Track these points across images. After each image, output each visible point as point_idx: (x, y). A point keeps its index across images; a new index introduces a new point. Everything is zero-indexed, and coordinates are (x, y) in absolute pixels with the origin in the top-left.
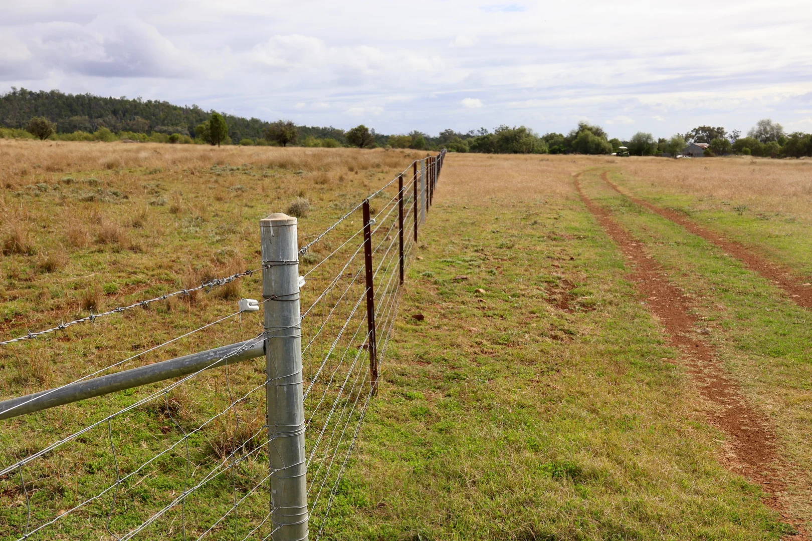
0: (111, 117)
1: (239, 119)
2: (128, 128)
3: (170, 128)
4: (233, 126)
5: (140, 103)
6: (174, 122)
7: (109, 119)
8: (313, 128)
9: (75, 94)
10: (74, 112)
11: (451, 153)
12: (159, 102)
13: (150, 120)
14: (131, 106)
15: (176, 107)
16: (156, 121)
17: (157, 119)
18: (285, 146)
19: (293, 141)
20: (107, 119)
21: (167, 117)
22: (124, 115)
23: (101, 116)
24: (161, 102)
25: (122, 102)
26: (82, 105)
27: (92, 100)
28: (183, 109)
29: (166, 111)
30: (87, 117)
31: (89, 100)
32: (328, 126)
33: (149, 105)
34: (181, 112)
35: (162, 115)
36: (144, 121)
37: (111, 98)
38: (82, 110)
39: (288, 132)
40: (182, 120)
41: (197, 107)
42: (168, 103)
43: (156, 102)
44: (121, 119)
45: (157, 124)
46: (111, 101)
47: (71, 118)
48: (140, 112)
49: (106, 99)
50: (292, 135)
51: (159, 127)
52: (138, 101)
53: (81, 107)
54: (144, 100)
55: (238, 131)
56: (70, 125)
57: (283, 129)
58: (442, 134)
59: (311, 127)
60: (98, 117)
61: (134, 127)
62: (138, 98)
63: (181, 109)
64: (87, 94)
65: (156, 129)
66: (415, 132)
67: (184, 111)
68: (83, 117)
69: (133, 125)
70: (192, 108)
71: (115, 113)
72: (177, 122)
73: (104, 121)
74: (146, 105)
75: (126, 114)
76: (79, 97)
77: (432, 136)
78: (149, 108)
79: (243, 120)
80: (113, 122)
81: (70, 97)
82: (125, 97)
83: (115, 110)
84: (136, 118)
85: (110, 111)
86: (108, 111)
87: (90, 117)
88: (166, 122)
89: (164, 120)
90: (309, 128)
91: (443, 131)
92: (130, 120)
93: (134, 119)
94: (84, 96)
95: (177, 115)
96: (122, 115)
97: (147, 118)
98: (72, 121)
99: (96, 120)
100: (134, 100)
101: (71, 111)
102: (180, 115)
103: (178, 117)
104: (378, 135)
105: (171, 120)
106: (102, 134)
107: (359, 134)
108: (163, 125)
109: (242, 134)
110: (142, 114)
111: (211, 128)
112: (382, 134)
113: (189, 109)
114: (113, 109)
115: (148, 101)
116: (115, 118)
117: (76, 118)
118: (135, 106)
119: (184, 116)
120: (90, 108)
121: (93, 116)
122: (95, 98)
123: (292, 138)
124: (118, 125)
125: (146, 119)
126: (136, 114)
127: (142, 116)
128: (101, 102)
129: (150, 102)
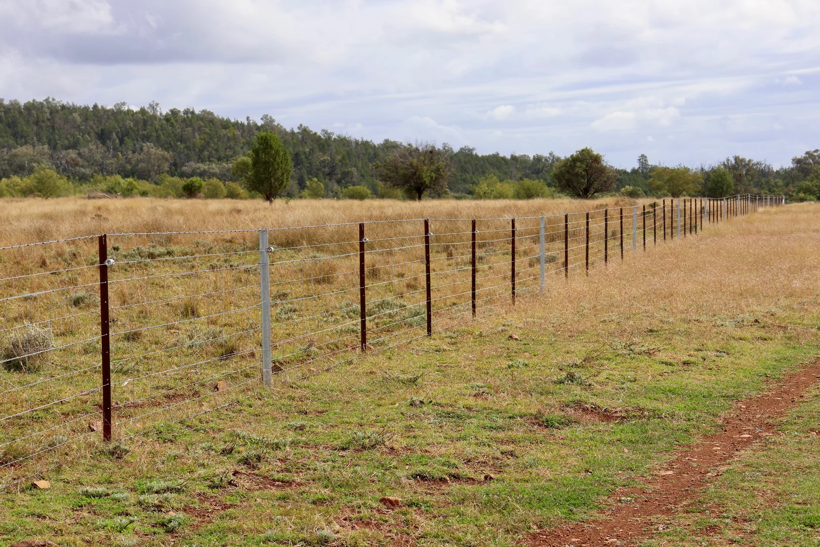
0: (94, 147)
1: (357, 142)
2: (129, 167)
3: (214, 165)
4: (343, 158)
5: (154, 117)
6: (222, 154)
7: (90, 150)
8: (514, 158)
9: (23, 101)
10: (20, 138)
11: (805, 203)
12: (193, 113)
13: (174, 151)
14: (136, 123)
15: (228, 121)
16: (186, 151)
17: (188, 148)
18: (420, 198)
19: (438, 188)
20: (86, 150)
21: (208, 143)
22: (122, 141)
23: (74, 146)
24: (197, 112)
25: (118, 114)
26: (37, 123)
27: (57, 111)
28: (242, 125)
29: (207, 130)
30: (46, 147)
31: (51, 113)
32: (546, 154)
33: (173, 120)
34: (238, 133)
35: (198, 139)
36: (160, 152)
37: (95, 107)
38: (37, 134)
39: (425, 168)
40: (238, 149)
41: (272, 121)
42: (212, 114)
43: (186, 112)
44: (115, 149)
45: (189, 159)
46: (95, 114)
47: (13, 151)
48: (154, 134)
49: (86, 109)
50: (433, 175)
51: (192, 163)
52: (150, 112)
53: (35, 128)
54: (164, 110)
55: (354, 169)
56: (10, 165)
57: (415, 161)
58: (798, 161)
59: (509, 157)
60: (67, 148)
61: (141, 165)
62: (152, 107)
63: (237, 125)
64: (47, 100)
65: (184, 168)
66: (736, 159)
67: (244, 131)
68: (39, 148)
69: (138, 161)
70: (260, 123)
71: (103, 137)
72: (229, 152)
73: (79, 154)
74: (167, 119)
75: (126, 138)
76: (31, 107)
77: (776, 167)
78: (172, 125)
79: (366, 144)
80: (98, 157)
81: (14, 106)
82: (124, 104)
83: (102, 130)
84: (145, 149)
85: (93, 134)
86: (89, 134)
87: (54, 147)
88: (206, 153)
89: (201, 151)
90: (504, 159)
91: (801, 155)
92: (134, 152)
93: (142, 149)
94: (41, 103)
95: (229, 139)
96: (117, 141)
97: (168, 147)
98: (15, 156)
99: (64, 152)
100: (143, 111)
101: (15, 135)
102: (235, 138)
103: (232, 143)
104: (653, 169)
105: (216, 150)
106: (41, 181)
107: (580, 169)
108: (201, 160)
109: (363, 176)
110: (158, 137)
111: (256, 163)
112: (664, 165)
113: (256, 125)
114: (98, 130)
115: (172, 111)
116: (102, 149)
117: (24, 151)
118: (145, 123)
119: (243, 140)
120: (53, 128)
121: (59, 146)
122: (63, 107)
123: (435, 181)
124: (109, 162)
125: (167, 149)
126: (146, 138)
127: (158, 142)
128: (75, 115)
129: (174, 112)
